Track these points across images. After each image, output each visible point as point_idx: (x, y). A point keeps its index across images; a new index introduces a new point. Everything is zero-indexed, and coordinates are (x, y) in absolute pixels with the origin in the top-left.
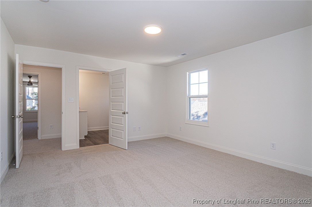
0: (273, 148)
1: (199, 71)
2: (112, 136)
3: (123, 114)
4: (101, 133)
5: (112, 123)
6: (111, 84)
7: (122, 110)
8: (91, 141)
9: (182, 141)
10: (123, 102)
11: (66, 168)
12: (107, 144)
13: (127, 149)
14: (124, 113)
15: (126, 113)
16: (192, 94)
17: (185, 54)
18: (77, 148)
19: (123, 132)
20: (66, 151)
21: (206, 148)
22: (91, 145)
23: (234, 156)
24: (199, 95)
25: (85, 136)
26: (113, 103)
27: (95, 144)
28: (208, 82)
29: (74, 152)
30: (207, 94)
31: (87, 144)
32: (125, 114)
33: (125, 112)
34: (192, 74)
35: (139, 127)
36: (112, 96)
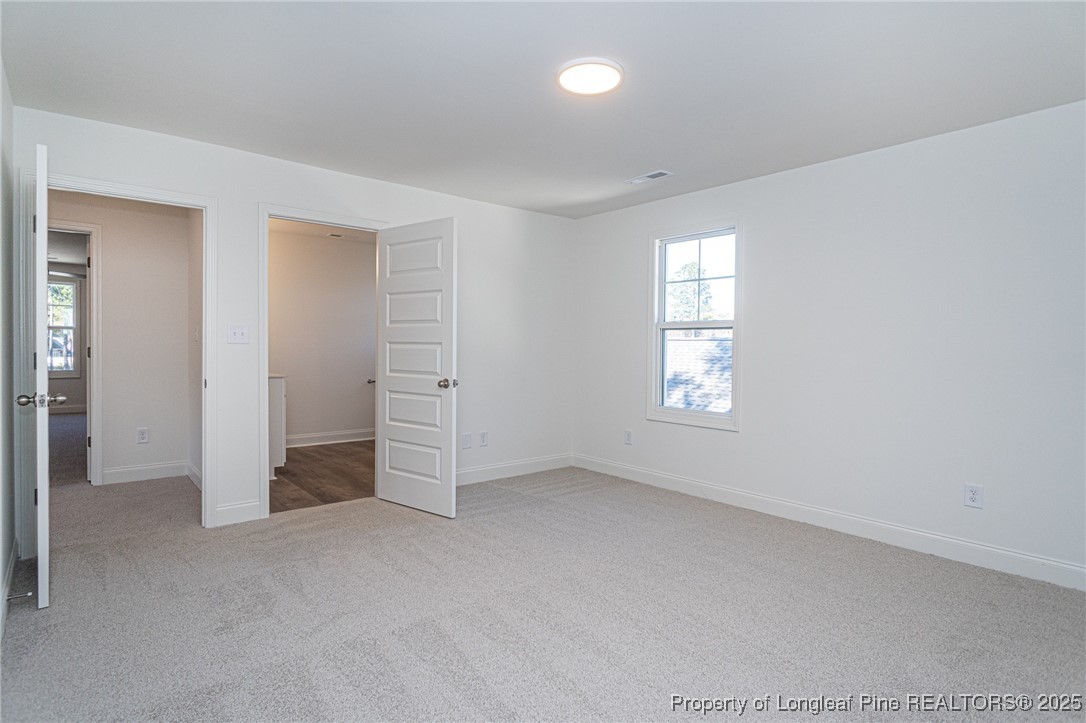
0: (973, 504)
1: (699, 236)
2: (391, 468)
3: (440, 386)
4: (330, 456)
5: (391, 419)
6: (388, 275)
7: (436, 373)
8: (303, 488)
9: (635, 483)
10: (440, 343)
11: (246, 598)
12: (371, 498)
13: (453, 516)
14: (444, 384)
15: (451, 383)
16: (671, 316)
17: (661, 174)
18: (263, 517)
19: (437, 453)
20: (221, 528)
21: (728, 507)
22: (310, 504)
23: (832, 532)
24: (699, 322)
25: (276, 469)
26: (394, 346)
27: (326, 499)
28: (737, 277)
29: (255, 533)
30: (733, 318)
31: (294, 500)
32: (446, 386)
33: (447, 380)
34: (672, 248)
35: (483, 436)
36: (391, 322)
